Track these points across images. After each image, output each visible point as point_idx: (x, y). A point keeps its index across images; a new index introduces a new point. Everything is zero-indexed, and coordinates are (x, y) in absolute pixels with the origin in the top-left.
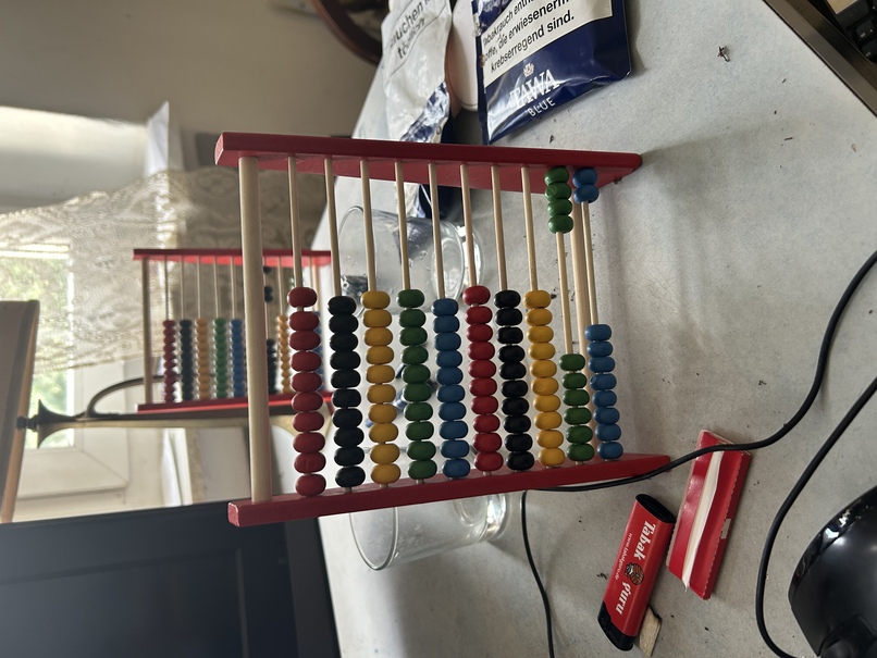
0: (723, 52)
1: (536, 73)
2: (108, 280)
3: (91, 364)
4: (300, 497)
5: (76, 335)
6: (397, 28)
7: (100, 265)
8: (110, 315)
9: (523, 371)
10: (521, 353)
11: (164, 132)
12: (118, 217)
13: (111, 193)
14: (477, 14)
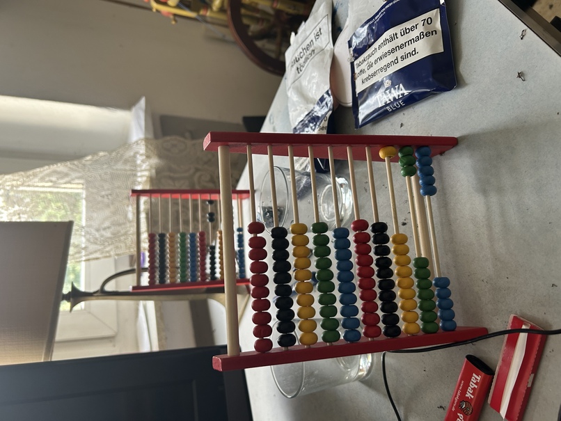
0: (520, 75)
1: (393, 85)
2: (108, 206)
3: (97, 259)
4: (257, 353)
5: (88, 240)
6: (297, 55)
7: (103, 197)
8: (109, 228)
9: (391, 273)
10: (389, 262)
11: (142, 115)
12: (115, 168)
13: (110, 152)
14: (352, 49)
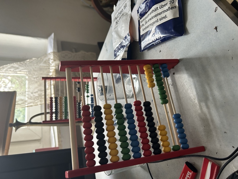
1: (156, 33)
3: (32, 106)
5: (28, 98)
6: (116, 16)
7: (34, 78)
11: (52, 41)
13: (38, 58)
14: (139, 14)
